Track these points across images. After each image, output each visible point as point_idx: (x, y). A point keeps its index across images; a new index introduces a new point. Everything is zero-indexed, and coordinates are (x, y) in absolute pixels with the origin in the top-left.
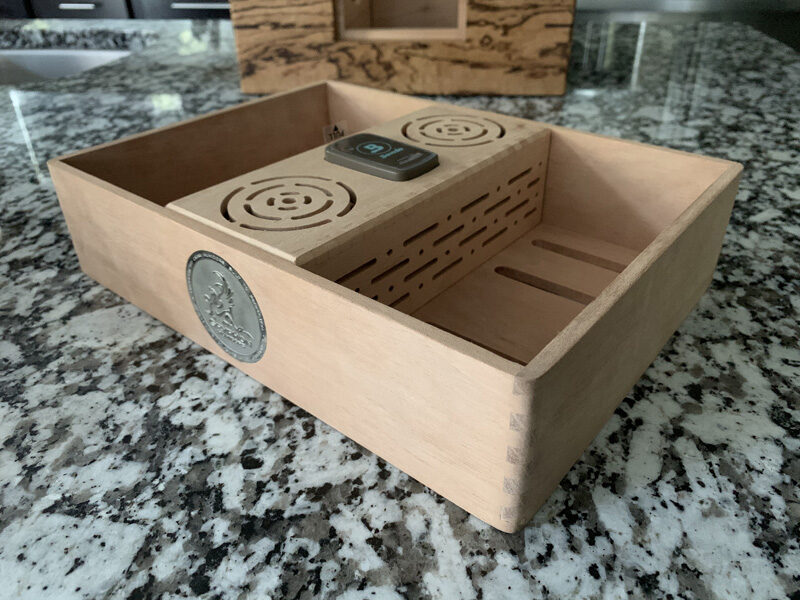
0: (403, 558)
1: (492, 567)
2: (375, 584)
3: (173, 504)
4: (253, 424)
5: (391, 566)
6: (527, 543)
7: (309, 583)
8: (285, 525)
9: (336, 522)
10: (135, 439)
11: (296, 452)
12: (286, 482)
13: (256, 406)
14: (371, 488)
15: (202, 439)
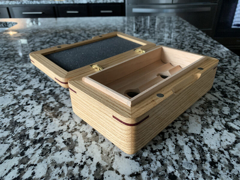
0: (70, 144)
1: (90, 145)
2: (64, 150)
3: (16, 139)
4: (37, 120)
5: (68, 147)
6: (99, 139)
7: (48, 151)
8: (44, 140)
9: (56, 139)
10: (7, 126)
11: (48, 125)
12: (45, 132)
13: (39, 116)
14: (65, 131)
15: (24, 124)
